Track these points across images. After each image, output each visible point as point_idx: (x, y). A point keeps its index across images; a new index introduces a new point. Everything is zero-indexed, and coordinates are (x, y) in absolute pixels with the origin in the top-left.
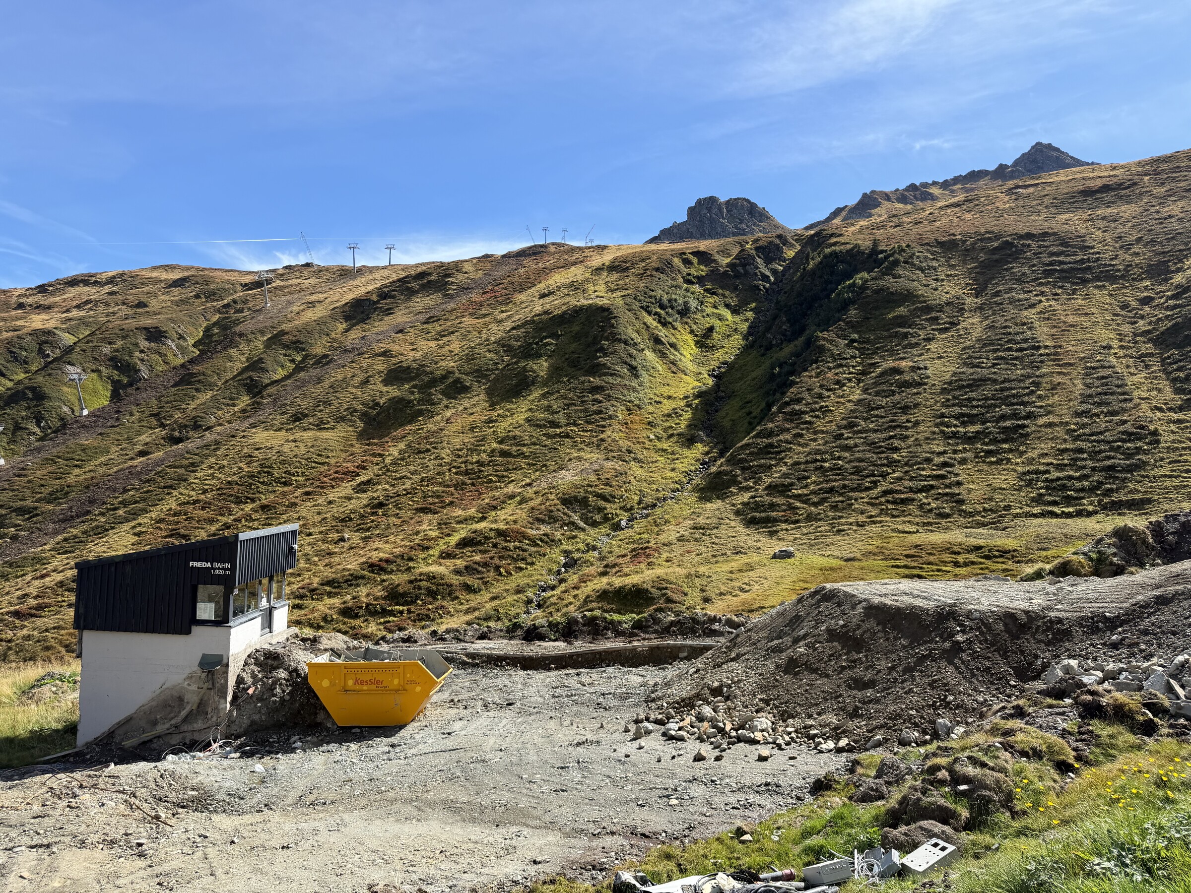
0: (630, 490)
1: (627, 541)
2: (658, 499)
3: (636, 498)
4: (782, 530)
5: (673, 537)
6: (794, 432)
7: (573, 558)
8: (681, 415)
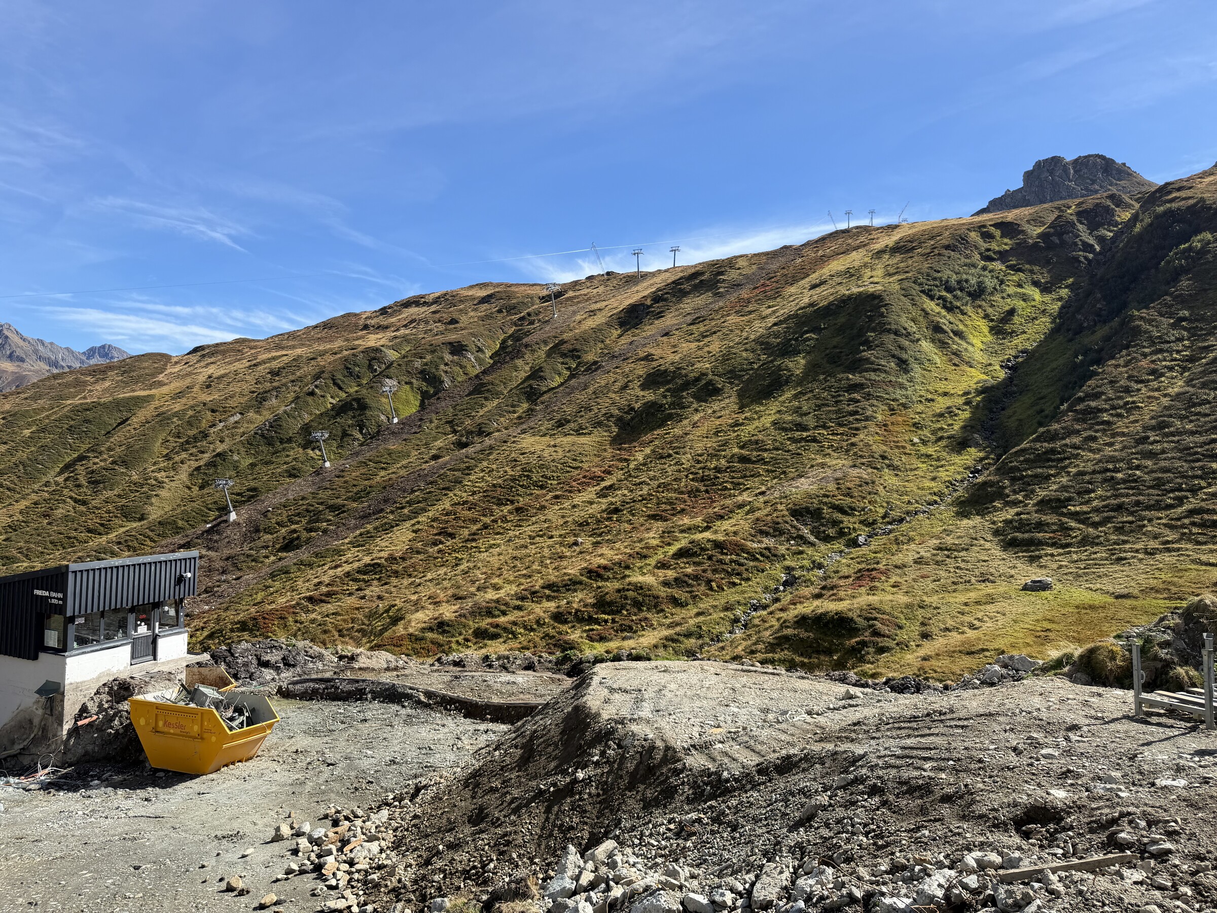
0: (876, 502)
1: (858, 560)
2: (908, 513)
3: (881, 511)
4: (1046, 555)
5: (910, 558)
6: (1085, 434)
7: (794, 576)
8: (956, 415)
